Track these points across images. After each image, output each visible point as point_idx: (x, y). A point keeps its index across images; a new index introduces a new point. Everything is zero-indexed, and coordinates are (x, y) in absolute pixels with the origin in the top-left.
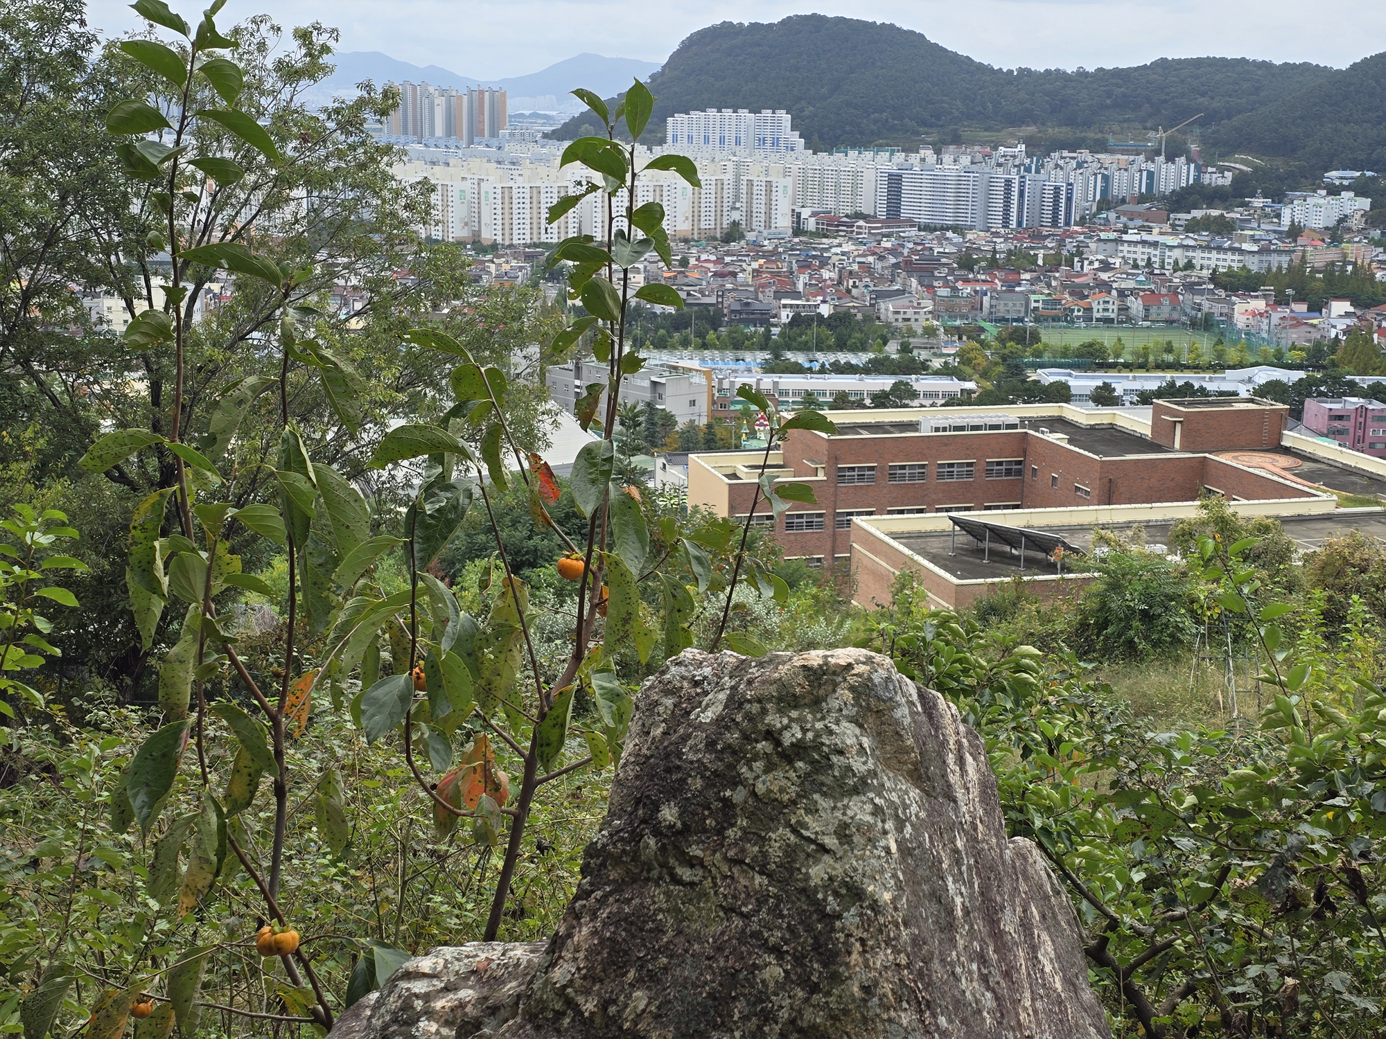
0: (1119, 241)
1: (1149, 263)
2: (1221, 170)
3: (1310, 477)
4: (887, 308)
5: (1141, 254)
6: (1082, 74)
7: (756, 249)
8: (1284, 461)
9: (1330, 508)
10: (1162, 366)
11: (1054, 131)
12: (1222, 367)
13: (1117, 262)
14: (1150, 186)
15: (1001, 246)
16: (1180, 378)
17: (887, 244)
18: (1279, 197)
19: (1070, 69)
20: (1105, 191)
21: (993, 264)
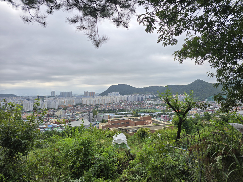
0: (147, 102)
1: (149, 104)
4: (127, 108)
7: (116, 104)
10: (150, 113)
11: (141, 93)
13: (147, 104)
14: (149, 97)
15: (137, 102)
17: (127, 103)
20: (146, 98)
21: (136, 104)
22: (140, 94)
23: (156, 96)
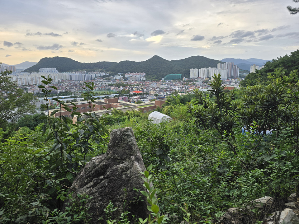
0: (98, 81)
2: (108, 73)
3: (121, 105)
5: (100, 83)
6: (91, 63)
7: (54, 84)
8: (119, 103)
9: (124, 108)
10: (104, 95)
11: (89, 70)
12: (110, 94)
13: (98, 84)
14: (100, 75)
16: (106, 96)
17: (70, 83)
18: (114, 76)
19: (90, 63)
20: (95, 76)
22: (87, 72)
23: (108, 74)
